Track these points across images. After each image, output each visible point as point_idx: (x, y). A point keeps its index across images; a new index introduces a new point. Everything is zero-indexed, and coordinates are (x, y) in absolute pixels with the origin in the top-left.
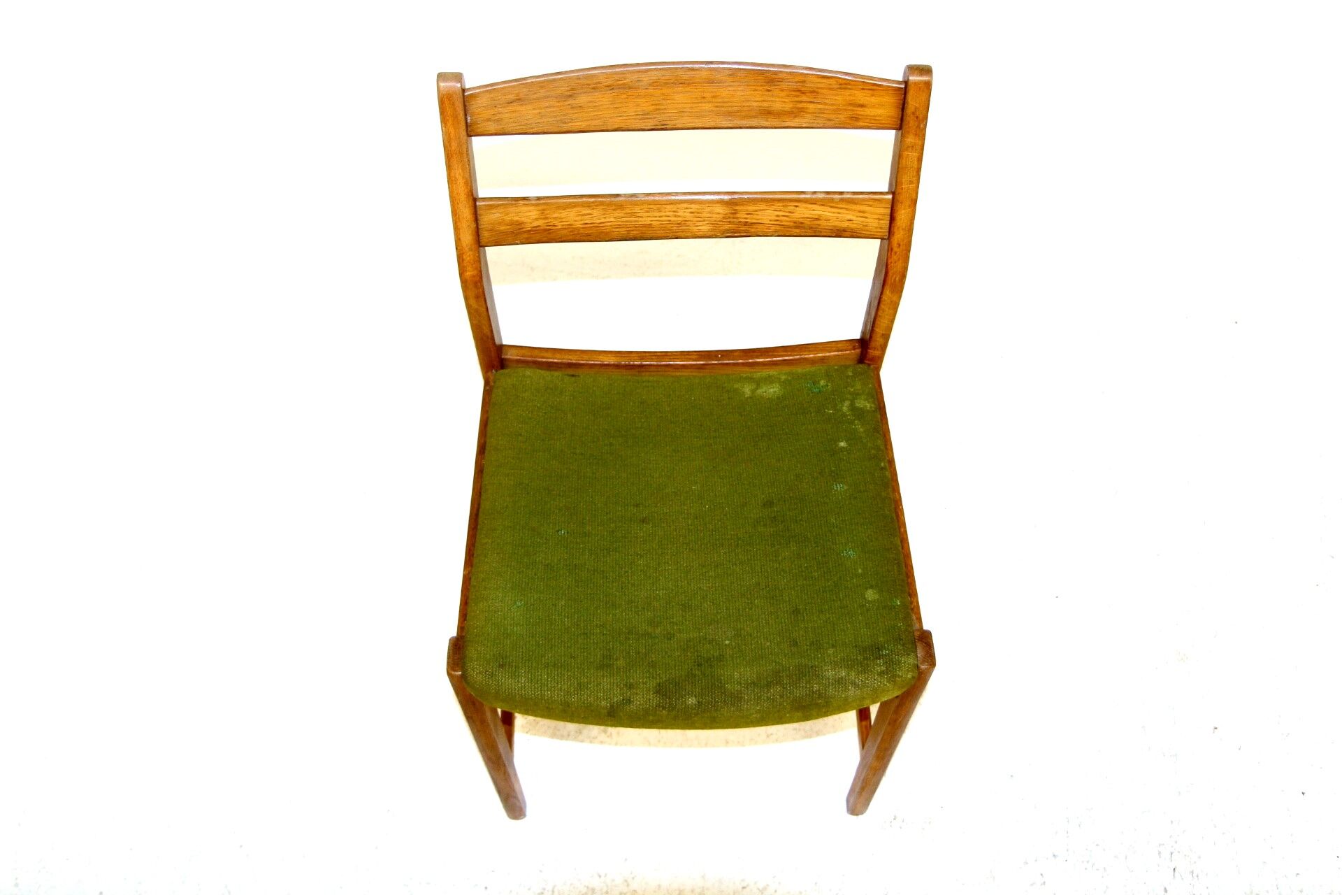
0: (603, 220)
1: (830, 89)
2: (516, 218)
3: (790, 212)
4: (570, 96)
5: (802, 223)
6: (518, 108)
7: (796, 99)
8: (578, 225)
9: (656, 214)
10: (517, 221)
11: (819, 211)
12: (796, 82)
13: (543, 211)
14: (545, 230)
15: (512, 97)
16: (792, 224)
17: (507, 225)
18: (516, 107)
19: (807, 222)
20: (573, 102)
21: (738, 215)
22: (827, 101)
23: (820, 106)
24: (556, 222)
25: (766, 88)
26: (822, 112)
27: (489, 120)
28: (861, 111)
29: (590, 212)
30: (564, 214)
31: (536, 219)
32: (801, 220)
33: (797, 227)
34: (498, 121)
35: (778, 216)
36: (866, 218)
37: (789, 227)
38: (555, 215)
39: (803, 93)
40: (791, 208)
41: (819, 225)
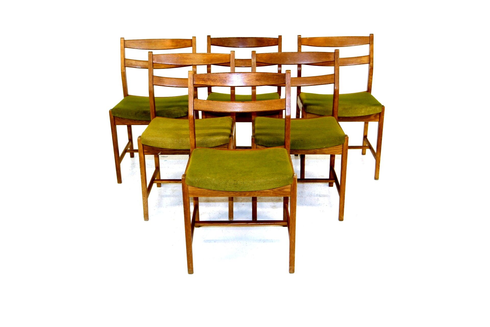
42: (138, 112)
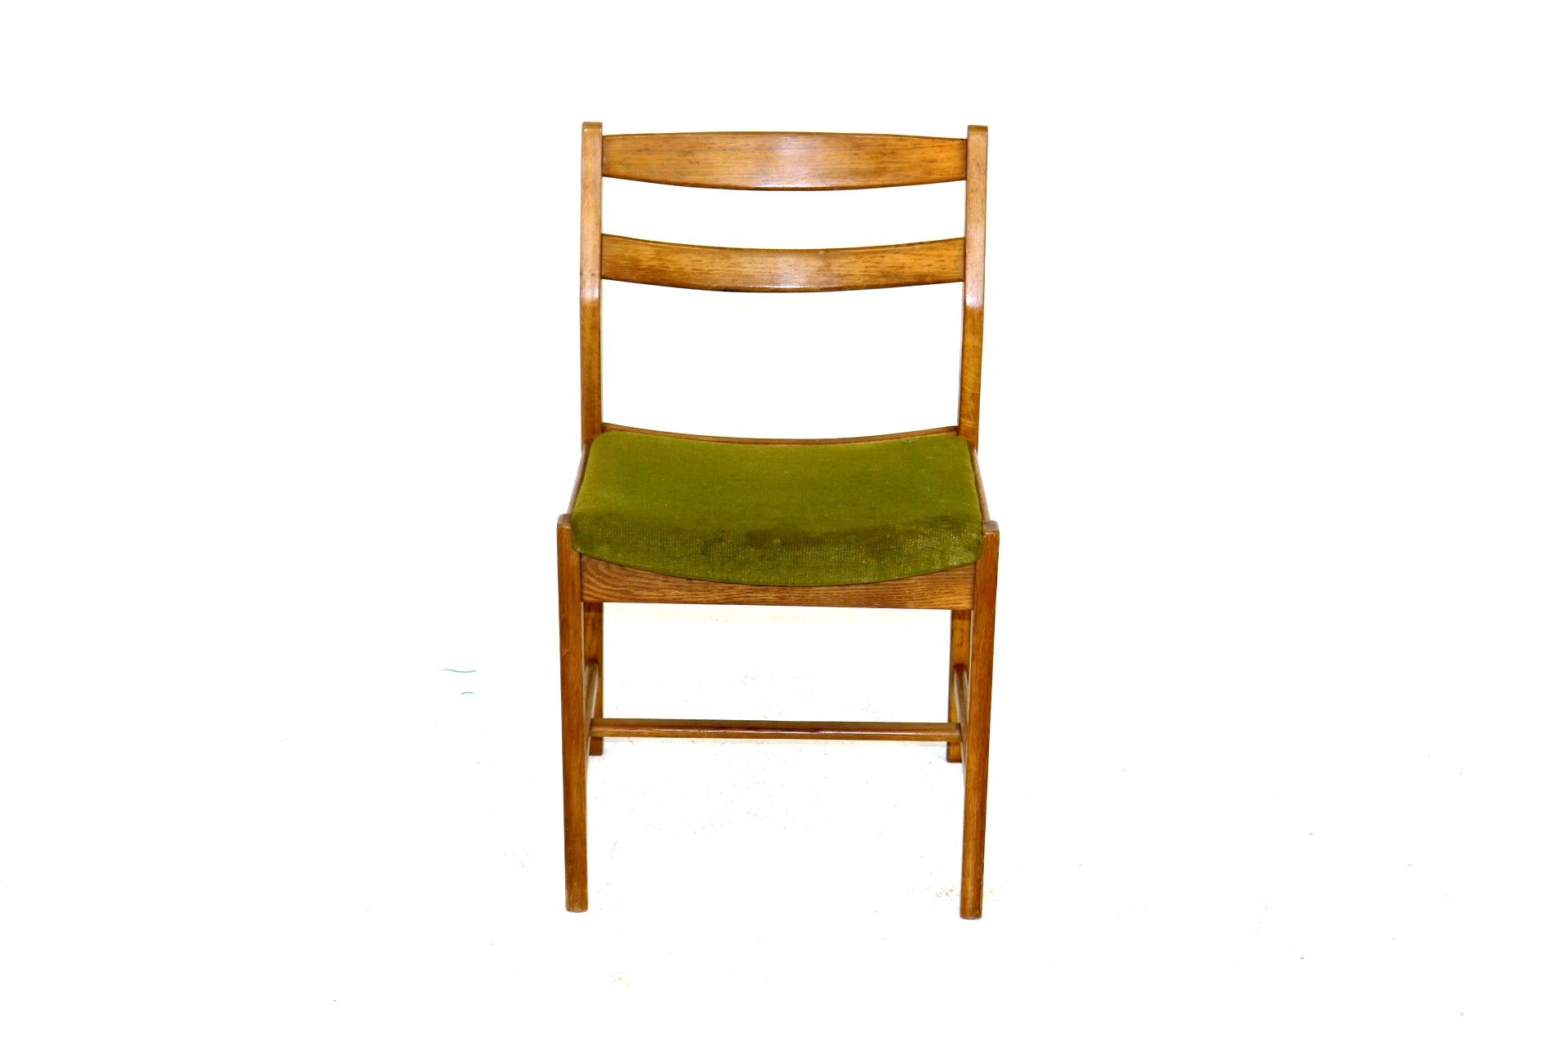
0: (710, 268)
1: (907, 149)
2: (634, 255)
3: (878, 263)
4: (689, 152)
5: (888, 272)
6: (646, 157)
7: (880, 160)
8: (688, 269)
9: (759, 266)
10: (636, 258)
11: (902, 259)
12: (878, 146)
13: (658, 253)
14: (659, 271)
15: (641, 147)
16: (880, 274)
17: (626, 260)
18: (643, 156)
19: (893, 271)
20: (692, 158)
21: (831, 268)
22: (905, 160)
23: (898, 165)
24: (669, 265)
25: (854, 152)
26: (900, 169)
27: (621, 163)
28: (932, 166)
29: (700, 258)
30: (677, 257)
31: (653, 259)
32: (887, 269)
33: (884, 277)
34: (628, 165)
35: (866, 267)
36: (943, 261)
37: (878, 277)
38: (669, 258)
39: (885, 155)
40: (878, 259)
41: (903, 272)
42: (721, 540)
